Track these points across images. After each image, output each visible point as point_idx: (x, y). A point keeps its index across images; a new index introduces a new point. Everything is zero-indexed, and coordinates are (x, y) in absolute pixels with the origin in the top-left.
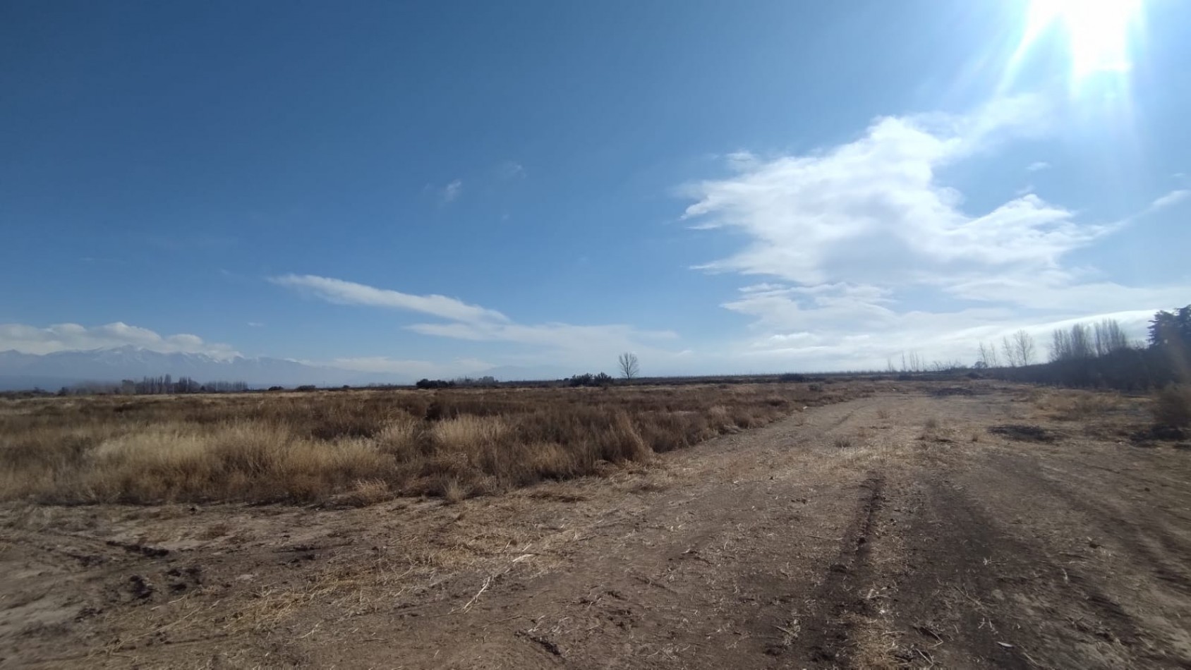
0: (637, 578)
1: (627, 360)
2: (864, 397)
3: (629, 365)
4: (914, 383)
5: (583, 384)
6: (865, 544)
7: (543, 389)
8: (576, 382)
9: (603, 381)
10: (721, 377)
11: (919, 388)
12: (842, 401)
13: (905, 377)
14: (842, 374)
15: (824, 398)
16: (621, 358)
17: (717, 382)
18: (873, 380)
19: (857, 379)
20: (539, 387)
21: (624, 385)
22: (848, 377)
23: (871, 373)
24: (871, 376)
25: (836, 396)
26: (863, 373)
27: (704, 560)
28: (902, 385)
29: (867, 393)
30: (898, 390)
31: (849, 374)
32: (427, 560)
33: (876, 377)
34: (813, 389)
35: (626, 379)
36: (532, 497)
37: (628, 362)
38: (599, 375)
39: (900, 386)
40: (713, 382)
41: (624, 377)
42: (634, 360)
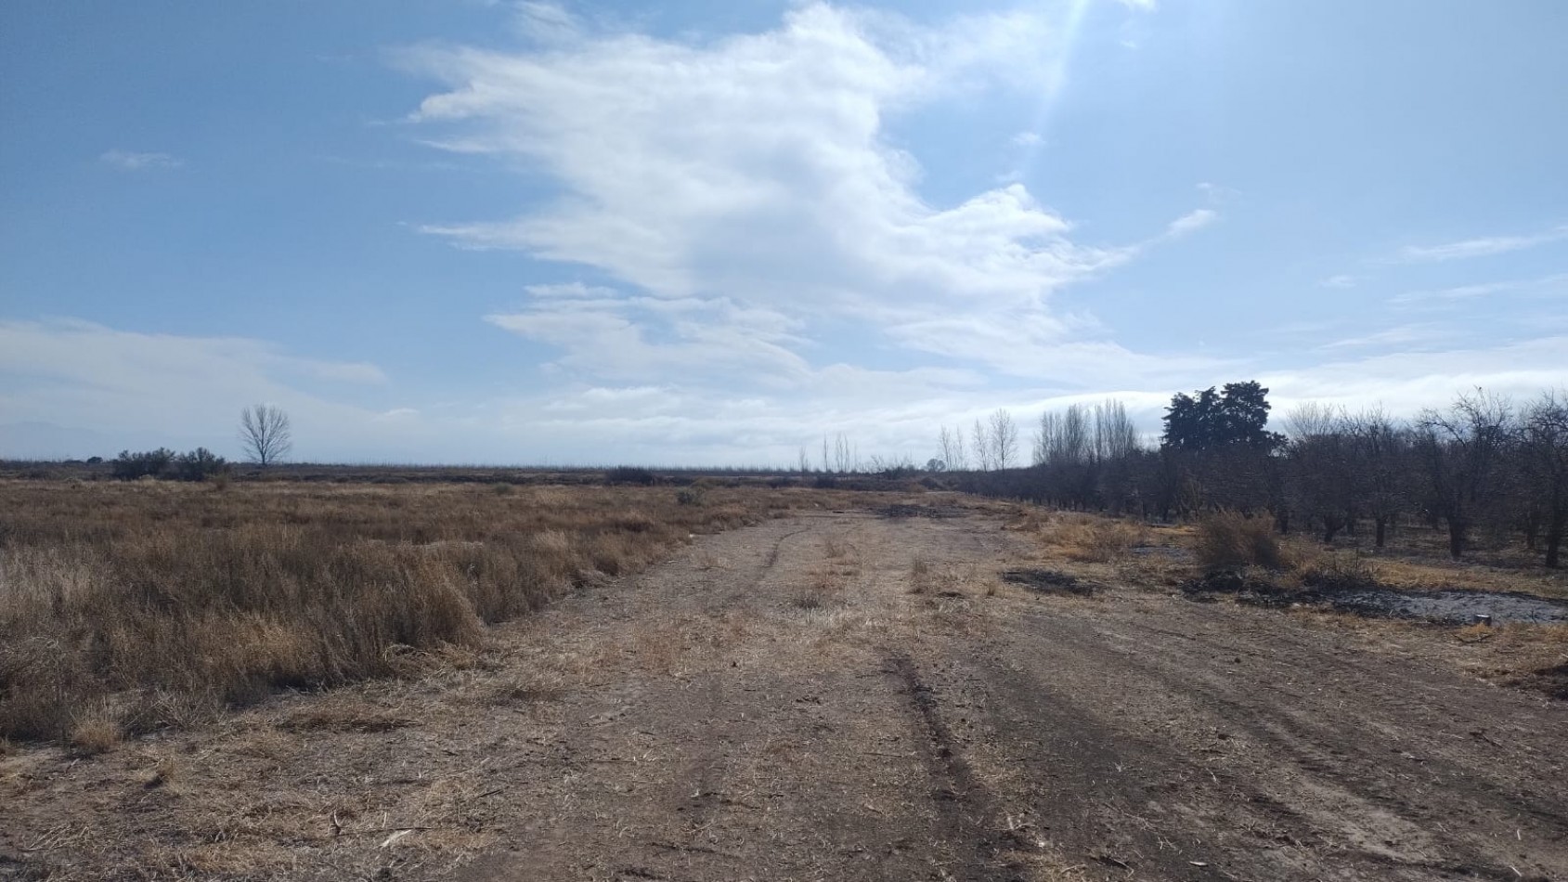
0: (654, 844)
1: (262, 422)
2: (776, 517)
3: (268, 432)
4: (843, 493)
5: (150, 473)
6: (955, 758)
7: (39, 484)
8: (130, 468)
9: (200, 468)
10: (483, 469)
11: (855, 503)
12: (745, 523)
13: (825, 482)
14: (716, 472)
15: (716, 517)
16: (247, 419)
17: (480, 480)
18: (773, 485)
19: (747, 483)
20: (22, 477)
21: (259, 480)
22: (731, 479)
23: (766, 473)
24: (768, 478)
25: (736, 515)
26: (753, 472)
27: (740, 803)
28: (825, 495)
29: (777, 510)
30: (823, 505)
31: (729, 472)
32: (175, 865)
33: (781, 480)
34: (683, 500)
35: (259, 467)
36: (283, 727)
37: (263, 426)
38: (192, 455)
39: (826, 497)
40: (469, 479)
41: (253, 461)
42: (281, 423)
